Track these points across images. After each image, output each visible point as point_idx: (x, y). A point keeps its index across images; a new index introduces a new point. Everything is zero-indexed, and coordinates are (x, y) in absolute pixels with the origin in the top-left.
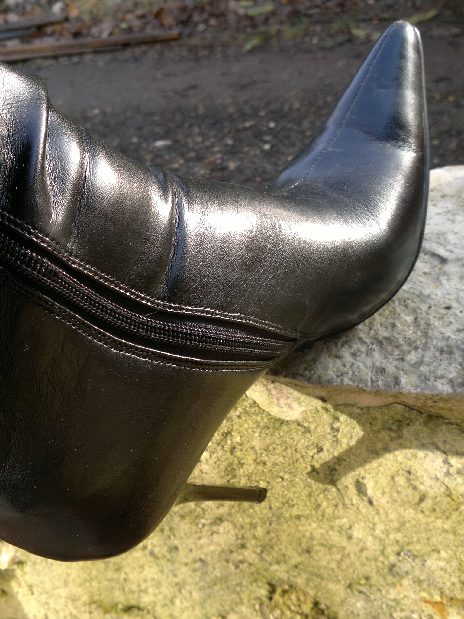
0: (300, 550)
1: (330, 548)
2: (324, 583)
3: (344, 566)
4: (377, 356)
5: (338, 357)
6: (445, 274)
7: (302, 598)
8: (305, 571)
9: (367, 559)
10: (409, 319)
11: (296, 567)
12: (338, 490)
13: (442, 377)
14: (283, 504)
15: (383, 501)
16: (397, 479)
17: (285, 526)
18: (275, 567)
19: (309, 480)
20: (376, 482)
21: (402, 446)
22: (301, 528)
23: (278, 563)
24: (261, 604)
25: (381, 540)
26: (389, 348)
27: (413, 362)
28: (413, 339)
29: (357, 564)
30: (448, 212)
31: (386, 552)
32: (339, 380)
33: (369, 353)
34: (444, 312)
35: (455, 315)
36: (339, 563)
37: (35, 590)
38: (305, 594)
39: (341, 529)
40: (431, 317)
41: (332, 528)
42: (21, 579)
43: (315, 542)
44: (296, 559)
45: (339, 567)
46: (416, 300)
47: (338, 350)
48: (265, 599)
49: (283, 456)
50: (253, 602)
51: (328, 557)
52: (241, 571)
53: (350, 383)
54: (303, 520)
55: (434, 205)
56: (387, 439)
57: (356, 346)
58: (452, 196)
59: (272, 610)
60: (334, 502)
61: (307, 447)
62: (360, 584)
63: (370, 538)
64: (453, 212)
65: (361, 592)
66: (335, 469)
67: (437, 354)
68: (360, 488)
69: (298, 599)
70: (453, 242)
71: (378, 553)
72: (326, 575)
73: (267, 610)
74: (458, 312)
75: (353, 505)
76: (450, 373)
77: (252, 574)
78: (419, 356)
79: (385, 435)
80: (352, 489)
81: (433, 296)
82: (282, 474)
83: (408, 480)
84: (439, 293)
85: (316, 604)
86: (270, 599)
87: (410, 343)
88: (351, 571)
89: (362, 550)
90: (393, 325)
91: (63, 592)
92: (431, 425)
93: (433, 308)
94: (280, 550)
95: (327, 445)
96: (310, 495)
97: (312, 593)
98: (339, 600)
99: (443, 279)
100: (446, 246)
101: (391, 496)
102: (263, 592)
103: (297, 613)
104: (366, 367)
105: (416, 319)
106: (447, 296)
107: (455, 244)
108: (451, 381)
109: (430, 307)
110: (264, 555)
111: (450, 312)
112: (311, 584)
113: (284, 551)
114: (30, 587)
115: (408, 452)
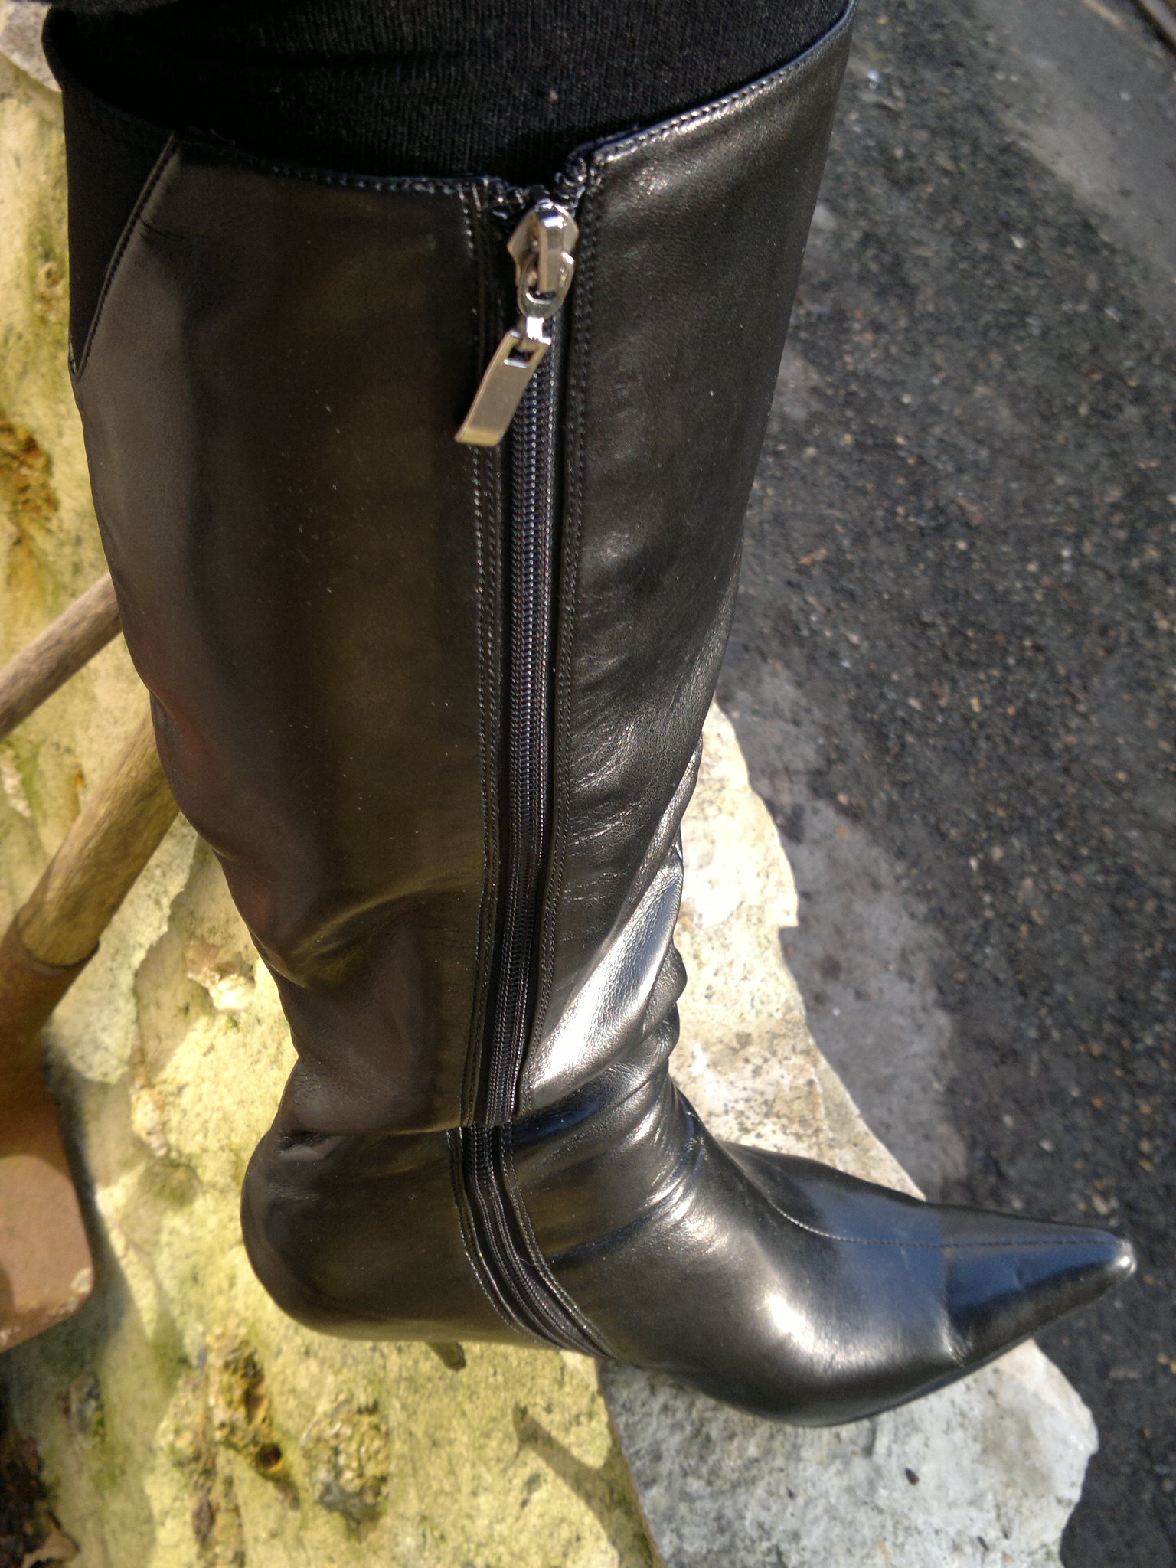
0: (431, 1431)
1: (452, 1472)
2: (411, 1480)
3: (440, 1500)
4: (676, 1440)
5: (653, 1390)
6: (847, 1463)
7: (381, 1456)
8: (411, 1448)
9: (463, 1528)
10: (752, 1451)
11: (411, 1434)
12: (517, 1455)
13: (680, 1536)
14: (469, 1387)
15: (534, 1520)
16: (564, 1526)
17: (446, 1400)
18: (397, 1404)
19: (510, 1411)
20: (548, 1501)
21: (600, 1516)
22: (455, 1422)
23: (404, 1407)
24: (348, 1401)
25: (491, 1536)
26: (695, 1449)
27: (688, 1489)
28: (722, 1473)
29: (452, 1517)
30: (963, 1415)
31: (482, 1549)
32: (619, 1409)
33: (677, 1426)
34: (783, 1491)
35: (784, 1509)
36: (441, 1492)
37: (211, 1056)
38: (387, 1458)
39: (477, 1478)
40: (767, 1479)
41: (473, 1465)
42: (215, 1029)
43: (448, 1449)
44: (419, 1430)
45: (437, 1494)
46: (787, 1445)
47: (663, 1384)
48: (355, 1406)
49: (519, 1364)
50: (345, 1388)
51: (440, 1473)
52: (372, 1358)
53: (622, 1427)
54: (463, 1422)
55: (968, 1388)
56: (600, 1493)
57: (680, 1404)
58: (997, 1405)
59: (347, 1421)
60: (501, 1455)
61: (543, 1393)
62: (432, 1530)
63: (486, 1522)
64: (966, 1422)
65: (424, 1536)
66: (536, 1439)
67: (713, 1515)
68: (533, 1482)
69: (377, 1452)
70: (907, 1448)
71: (476, 1539)
72: (420, 1480)
73: (343, 1415)
74: (790, 1510)
75: (510, 1481)
76: (692, 1544)
77: (375, 1374)
78: (702, 1492)
79: (601, 1489)
80: (524, 1474)
81: (801, 1466)
82: (499, 1371)
83: (569, 1542)
84: (810, 1471)
85: (383, 1479)
86: (360, 1411)
87: (715, 1472)
88: (440, 1512)
89: (469, 1517)
90: (732, 1437)
91: (229, 1103)
92: (637, 1543)
93: (782, 1475)
94: (419, 1404)
95: (557, 1417)
96: (494, 1419)
97: (393, 1468)
98: (401, 1510)
99: (838, 1465)
100: (895, 1442)
101: (543, 1527)
102: (363, 1399)
103: (360, 1460)
104: (654, 1434)
105: (757, 1460)
106: (809, 1485)
107: (905, 1453)
108: (679, 1551)
109: (782, 1470)
110: (403, 1385)
111: (787, 1500)
112: (402, 1463)
113: (419, 1411)
114: (212, 1048)
115: (598, 1527)
